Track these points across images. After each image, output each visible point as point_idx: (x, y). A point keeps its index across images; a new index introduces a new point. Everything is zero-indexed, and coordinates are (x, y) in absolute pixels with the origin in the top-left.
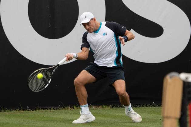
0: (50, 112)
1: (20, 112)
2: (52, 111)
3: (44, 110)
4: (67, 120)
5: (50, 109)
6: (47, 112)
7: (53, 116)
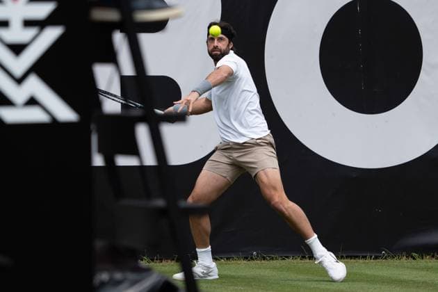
0: (364, 263)
1: (303, 261)
2: (367, 261)
3: (351, 259)
4: (396, 280)
5: (364, 257)
6: (356, 264)
7: (369, 272)
